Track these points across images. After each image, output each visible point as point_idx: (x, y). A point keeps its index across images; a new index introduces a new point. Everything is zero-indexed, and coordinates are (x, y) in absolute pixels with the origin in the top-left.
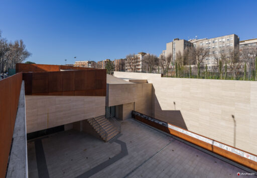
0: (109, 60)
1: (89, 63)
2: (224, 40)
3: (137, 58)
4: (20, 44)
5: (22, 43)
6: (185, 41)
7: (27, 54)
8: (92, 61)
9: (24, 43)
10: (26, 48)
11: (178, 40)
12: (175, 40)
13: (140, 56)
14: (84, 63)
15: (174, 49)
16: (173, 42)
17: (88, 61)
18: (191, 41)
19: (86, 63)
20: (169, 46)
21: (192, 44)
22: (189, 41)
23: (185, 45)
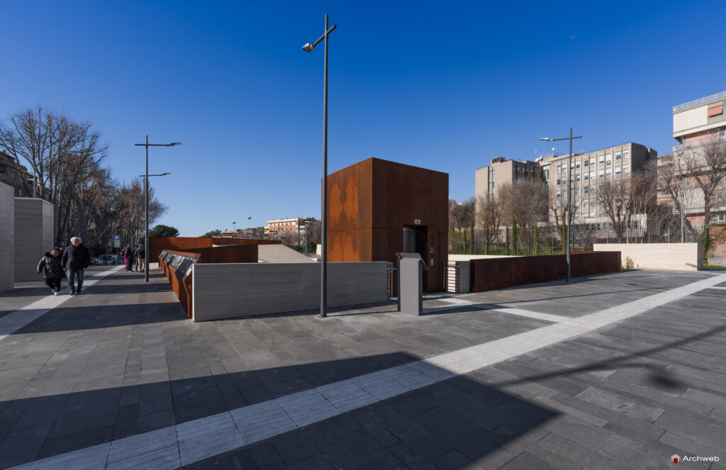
1: (301, 222)
2: (609, 158)
4: (142, 188)
6: (516, 165)
7: (157, 210)
8: (309, 219)
10: (154, 197)
11: (502, 160)
12: (494, 161)
14: (289, 224)
15: (491, 185)
16: (489, 168)
17: (297, 219)
18: (542, 160)
19: (293, 224)
20: (481, 175)
21: (540, 169)
22: (537, 160)
23: (516, 175)
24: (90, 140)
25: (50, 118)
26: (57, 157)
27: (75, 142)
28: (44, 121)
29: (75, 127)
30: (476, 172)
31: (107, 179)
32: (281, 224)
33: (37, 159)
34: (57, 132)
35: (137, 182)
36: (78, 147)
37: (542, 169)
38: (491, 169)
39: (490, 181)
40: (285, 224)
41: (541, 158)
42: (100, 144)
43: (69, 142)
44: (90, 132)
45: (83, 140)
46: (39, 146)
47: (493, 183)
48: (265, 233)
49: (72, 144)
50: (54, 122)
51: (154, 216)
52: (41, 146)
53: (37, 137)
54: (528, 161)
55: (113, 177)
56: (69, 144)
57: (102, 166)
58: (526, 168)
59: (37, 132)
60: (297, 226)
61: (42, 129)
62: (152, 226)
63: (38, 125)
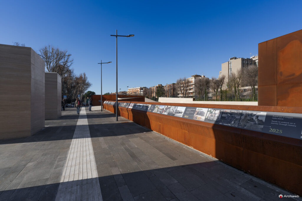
0: (161, 85)
1: (141, 89)
3: (189, 82)
4: (83, 77)
5: (85, 75)
6: (243, 60)
7: (88, 85)
8: (144, 88)
9: (87, 76)
10: (87, 80)
11: (236, 58)
12: (231, 59)
13: (193, 80)
14: (136, 89)
15: (230, 70)
16: (229, 62)
17: (140, 88)
18: (254, 57)
19: (138, 89)
20: (225, 66)
21: (254, 62)
22: (251, 58)
23: (243, 64)
24: (67, 57)
25: (53, 49)
26: (55, 65)
27: (62, 58)
28: (51, 51)
29: (62, 53)
30: (222, 64)
31: (72, 73)
32: (133, 90)
33: (48, 66)
34: (55, 54)
35: (82, 75)
36: (63, 60)
37: (255, 61)
38: (230, 63)
39: (230, 68)
40: (135, 90)
41: (253, 57)
42: (71, 58)
43: (59, 58)
44: (67, 54)
45: (64, 58)
46: (49, 60)
47: (231, 69)
48: (127, 93)
49: (60, 59)
50: (54, 51)
51: (87, 88)
52: (50, 61)
53: (48, 57)
54: (247, 58)
55: (74, 72)
56: (59, 60)
57: (70, 68)
58: (247, 61)
59: (48, 55)
60: (140, 90)
61: (50, 53)
62: (86, 92)
63: (49, 52)
